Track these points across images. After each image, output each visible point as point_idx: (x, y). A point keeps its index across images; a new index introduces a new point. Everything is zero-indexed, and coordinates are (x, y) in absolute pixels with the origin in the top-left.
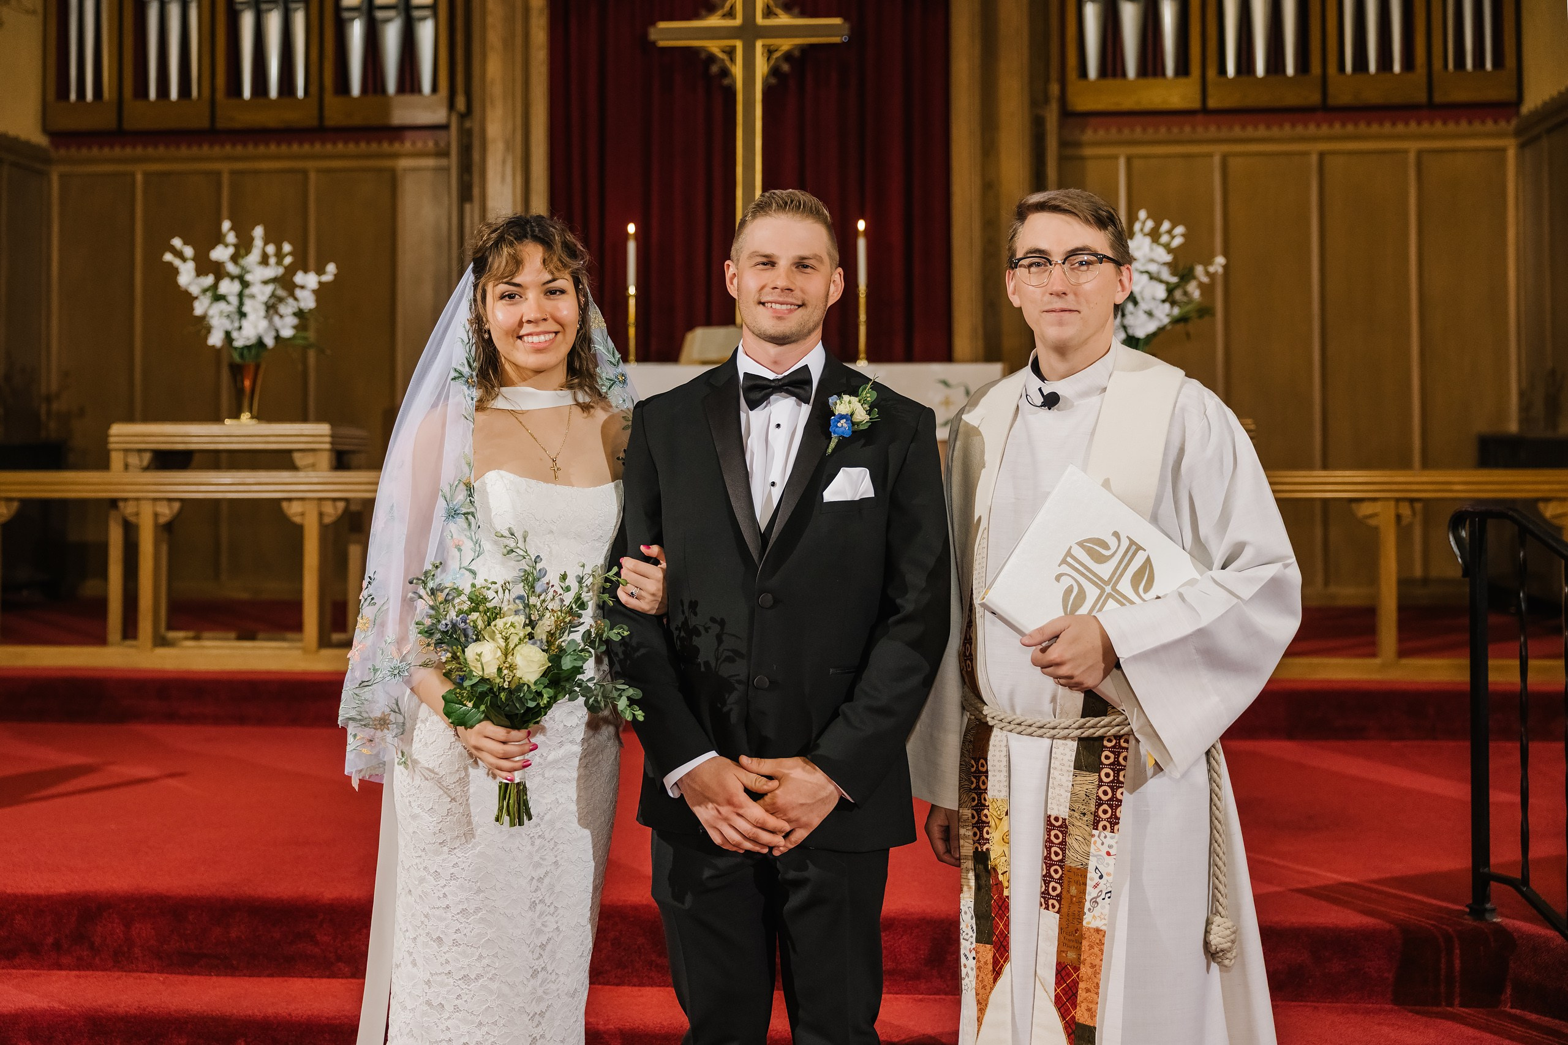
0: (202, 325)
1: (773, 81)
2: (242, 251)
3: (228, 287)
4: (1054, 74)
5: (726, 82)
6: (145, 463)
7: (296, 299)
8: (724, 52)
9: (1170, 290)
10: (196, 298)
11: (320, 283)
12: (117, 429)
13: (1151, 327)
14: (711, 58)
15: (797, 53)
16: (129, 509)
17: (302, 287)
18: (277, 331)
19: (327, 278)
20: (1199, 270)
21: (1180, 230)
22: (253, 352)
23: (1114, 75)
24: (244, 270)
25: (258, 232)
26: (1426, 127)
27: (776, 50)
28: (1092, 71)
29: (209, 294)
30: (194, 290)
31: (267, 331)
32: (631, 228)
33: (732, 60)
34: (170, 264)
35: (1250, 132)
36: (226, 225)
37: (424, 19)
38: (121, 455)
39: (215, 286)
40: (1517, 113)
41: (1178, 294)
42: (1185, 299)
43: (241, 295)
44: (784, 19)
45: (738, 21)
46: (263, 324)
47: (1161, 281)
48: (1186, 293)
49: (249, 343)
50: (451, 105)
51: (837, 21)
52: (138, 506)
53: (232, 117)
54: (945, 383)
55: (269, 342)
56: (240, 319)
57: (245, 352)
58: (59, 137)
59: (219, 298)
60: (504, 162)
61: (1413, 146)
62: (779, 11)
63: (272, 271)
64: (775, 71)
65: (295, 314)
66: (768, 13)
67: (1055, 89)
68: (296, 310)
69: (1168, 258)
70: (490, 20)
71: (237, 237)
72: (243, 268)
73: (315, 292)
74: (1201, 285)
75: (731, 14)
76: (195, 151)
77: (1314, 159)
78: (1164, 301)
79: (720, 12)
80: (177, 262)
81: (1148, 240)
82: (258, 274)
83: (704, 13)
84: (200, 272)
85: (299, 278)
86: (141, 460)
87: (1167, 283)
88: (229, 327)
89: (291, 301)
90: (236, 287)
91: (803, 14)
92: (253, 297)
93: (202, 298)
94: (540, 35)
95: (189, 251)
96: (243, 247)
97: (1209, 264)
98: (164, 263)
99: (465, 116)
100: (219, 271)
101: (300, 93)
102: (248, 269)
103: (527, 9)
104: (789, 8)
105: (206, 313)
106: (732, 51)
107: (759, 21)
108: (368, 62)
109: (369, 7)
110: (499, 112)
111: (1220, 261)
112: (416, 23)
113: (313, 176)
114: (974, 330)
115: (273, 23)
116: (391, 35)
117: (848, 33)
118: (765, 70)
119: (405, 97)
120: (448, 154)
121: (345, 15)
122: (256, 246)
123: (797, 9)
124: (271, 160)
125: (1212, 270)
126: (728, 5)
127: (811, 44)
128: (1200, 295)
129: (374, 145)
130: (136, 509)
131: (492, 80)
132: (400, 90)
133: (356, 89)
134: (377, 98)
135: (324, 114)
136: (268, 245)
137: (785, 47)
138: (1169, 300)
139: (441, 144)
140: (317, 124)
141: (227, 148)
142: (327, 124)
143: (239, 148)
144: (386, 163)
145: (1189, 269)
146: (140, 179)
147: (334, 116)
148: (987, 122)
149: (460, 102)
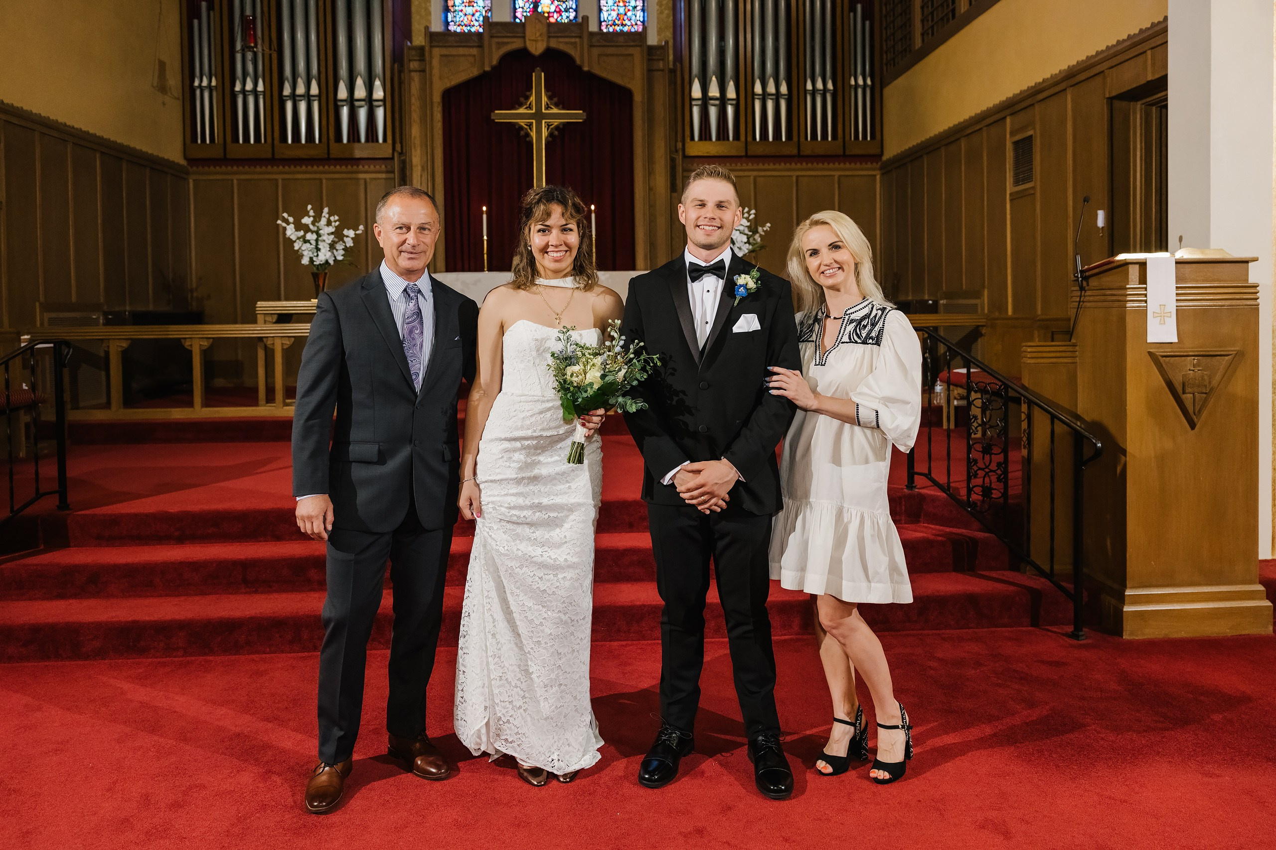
0: (298, 255)
1: (550, 139)
3: (309, 236)
4: (679, 139)
6: (274, 321)
7: (344, 242)
8: (526, 125)
9: (748, 238)
10: (295, 241)
11: (355, 234)
12: (259, 304)
14: (521, 128)
15: (561, 126)
16: (269, 342)
17: (347, 236)
18: (335, 257)
19: (357, 232)
20: (760, 229)
21: (753, 211)
22: (323, 267)
23: (706, 140)
24: (319, 229)
25: (326, 210)
26: (842, 165)
27: (551, 125)
28: (696, 138)
29: (301, 240)
30: (293, 238)
31: (330, 256)
32: (484, 208)
33: (530, 129)
34: (280, 225)
35: (766, 166)
36: (309, 207)
37: (379, 106)
38: (263, 316)
39: (304, 237)
40: (881, 160)
41: (751, 240)
42: (754, 242)
43: (317, 240)
44: (555, 111)
45: (534, 111)
46: (330, 253)
47: (745, 234)
48: (754, 239)
49: (321, 263)
50: (394, 149)
51: (581, 112)
52: (274, 341)
53: (284, 152)
55: (331, 262)
56: (317, 252)
57: (319, 267)
58: (192, 161)
59: (306, 241)
60: (421, 176)
61: (837, 174)
62: (552, 107)
63: (331, 229)
64: (551, 135)
65: (343, 249)
66: (547, 107)
67: (680, 145)
68: (344, 247)
69: (748, 224)
70: (413, 108)
71: (314, 212)
72: (318, 227)
73: (352, 238)
74: (761, 236)
75: (530, 107)
76: (266, 169)
77: (795, 178)
78: (745, 243)
79: (525, 107)
82: (326, 230)
83: (517, 106)
84: (297, 229)
85: (346, 232)
86: (272, 319)
87: (747, 235)
88: (311, 256)
89: (341, 242)
90: (315, 236)
91: (564, 109)
92: (324, 241)
93: (298, 241)
94: (438, 116)
95: (291, 219)
96: (317, 218)
97: (765, 227)
98: (278, 225)
99: (401, 154)
100: (307, 229)
101: (317, 141)
102: (320, 228)
103: (432, 103)
104: (557, 105)
105: (300, 248)
106: (531, 125)
107: (543, 111)
108: (351, 127)
109: (351, 101)
110: (419, 152)
111: (768, 225)
112: (375, 108)
113: (324, 181)
114: (646, 256)
115: (303, 107)
116: (362, 114)
117: (585, 118)
118: (546, 134)
119: (370, 144)
120: (393, 172)
121: (339, 103)
122: (324, 217)
123: (561, 106)
124: (302, 174)
125: (765, 229)
126: (528, 103)
127: (568, 122)
128: (761, 240)
129: (355, 167)
130: (272, 342)
131: (415, 137)
132: (367, 140)
133: (345, 140)
134: (356, 145)
135: (331, 152)
136: (330, 216)
137: (556, 124)
138: (748, 242)
139: (389, 167)
140: (326, 156)
141: (281, 168)
142: (332, 156)
143: (287, 167)
144: (361, 176)
145: (756, 228)
146: (235, 182)
147: (335, 153)
148: (651, 160)
149: (398, 147)
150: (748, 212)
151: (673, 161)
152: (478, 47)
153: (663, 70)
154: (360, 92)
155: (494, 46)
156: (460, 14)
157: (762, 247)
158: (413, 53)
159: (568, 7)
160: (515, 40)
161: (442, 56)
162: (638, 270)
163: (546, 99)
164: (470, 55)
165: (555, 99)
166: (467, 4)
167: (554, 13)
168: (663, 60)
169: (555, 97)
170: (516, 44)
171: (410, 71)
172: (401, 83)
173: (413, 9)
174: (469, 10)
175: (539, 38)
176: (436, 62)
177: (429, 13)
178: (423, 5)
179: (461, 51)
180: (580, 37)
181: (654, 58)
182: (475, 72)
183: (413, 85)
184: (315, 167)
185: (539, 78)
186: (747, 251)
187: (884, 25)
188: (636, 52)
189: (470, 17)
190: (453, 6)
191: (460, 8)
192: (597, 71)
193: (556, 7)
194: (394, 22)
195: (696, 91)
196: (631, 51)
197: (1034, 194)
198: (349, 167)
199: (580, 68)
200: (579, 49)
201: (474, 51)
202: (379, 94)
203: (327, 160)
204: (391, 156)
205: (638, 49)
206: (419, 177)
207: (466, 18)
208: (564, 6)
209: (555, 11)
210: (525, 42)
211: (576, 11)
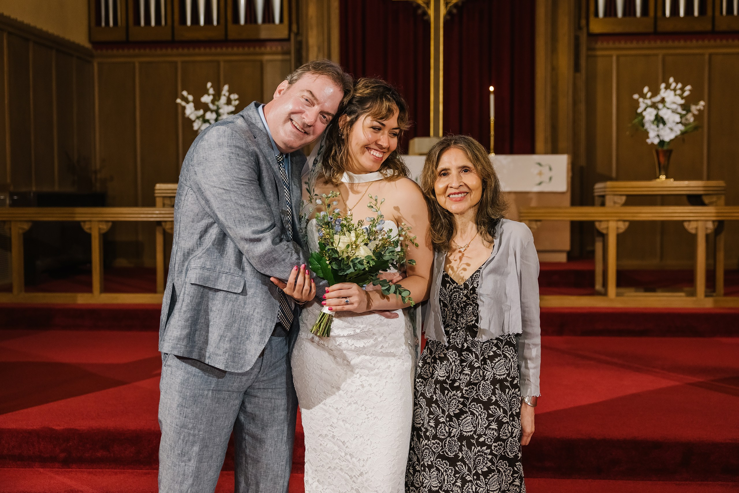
1: (448, 17)
2: (217, 98)
3: (210, 116)
5: (426, 18)
8: (424, 3)
9: (681, 118)
10: (194, 121)
12: (158, 186)
13: (672, 136)
14: (419, 6)
15: (459, 4)
16: (167, 226)
20: (694, 108)
21: (688, 87)
23: (612, 17)
24: (218, 108)
25: (226, 88)
27: (450, 3)
28: (601, 14)
29: (201, 119)
30: (193, 117)
33: (428, 7)
34: (180, 104)
35: (676, 44)
36: (209, 85)
38: (161, 199)
39: (203, 116)
41: (684, 121)
42: (687, 122)
47: (678, 113)
48: (687, 119)
50: (290, 30)
53: (182, 34)
54: (540, 164)
58: (98, 44)
59: (205, 121)
63: (231, 108)
64: (449, 13)
67: (583, 22)
69: (682, 102)
71: (214, 90)
72: (217, 106)
74: (694, 115)
76: (164, 51)
77: (707, 57)
78: (678, 123)
80: (183, 104)
81: (672, 93)
82: (225, 109)
84: (197, 108)
87: (680, 114)
90: (214, 116)
93: (197, 121)
95: (191, 98)
96: (217, 96)
97: (699, 105)
98: (177, 104)
99: (297, 34)
100: (206, 108)
101: (215, 23)
102: (220, 107)
105: (199, 128)
106: (429, 3)
108: (248, 8)
110: (315, 32)
111: (702, 103)
113: (222, 64)
114: (546, 139)
118: (445, 12)
119: (267, 26)
120: (289, 53)
122: (224, 95)
124: (200, 56)
125: (699, 108)
128: (695, 121)
129: (252, 49)
130: (170, 227)
131: (312, 17)
132: (264, 21)
133: (242, 21)
134: (253, 26)
135: (228, 33)
136: (230, 94)
138: (681, 123)
139: (285, 48)
140: (224, 38)
141: (180, 49)
142: (229, 38)
143: (186, 50)
144: (258, 58)
145: (689, 107)
146: (137, 65)
147: (233, 34)
148: (554, 38)
149: (294, 28)
150: (682, 90)
151: (577, 39)
157: (696, 128)
162: (538, 153)
184: (213, 49)
186: (679, 133)
198: (246, 48)
203: (225, 41)
204: (287, 37)
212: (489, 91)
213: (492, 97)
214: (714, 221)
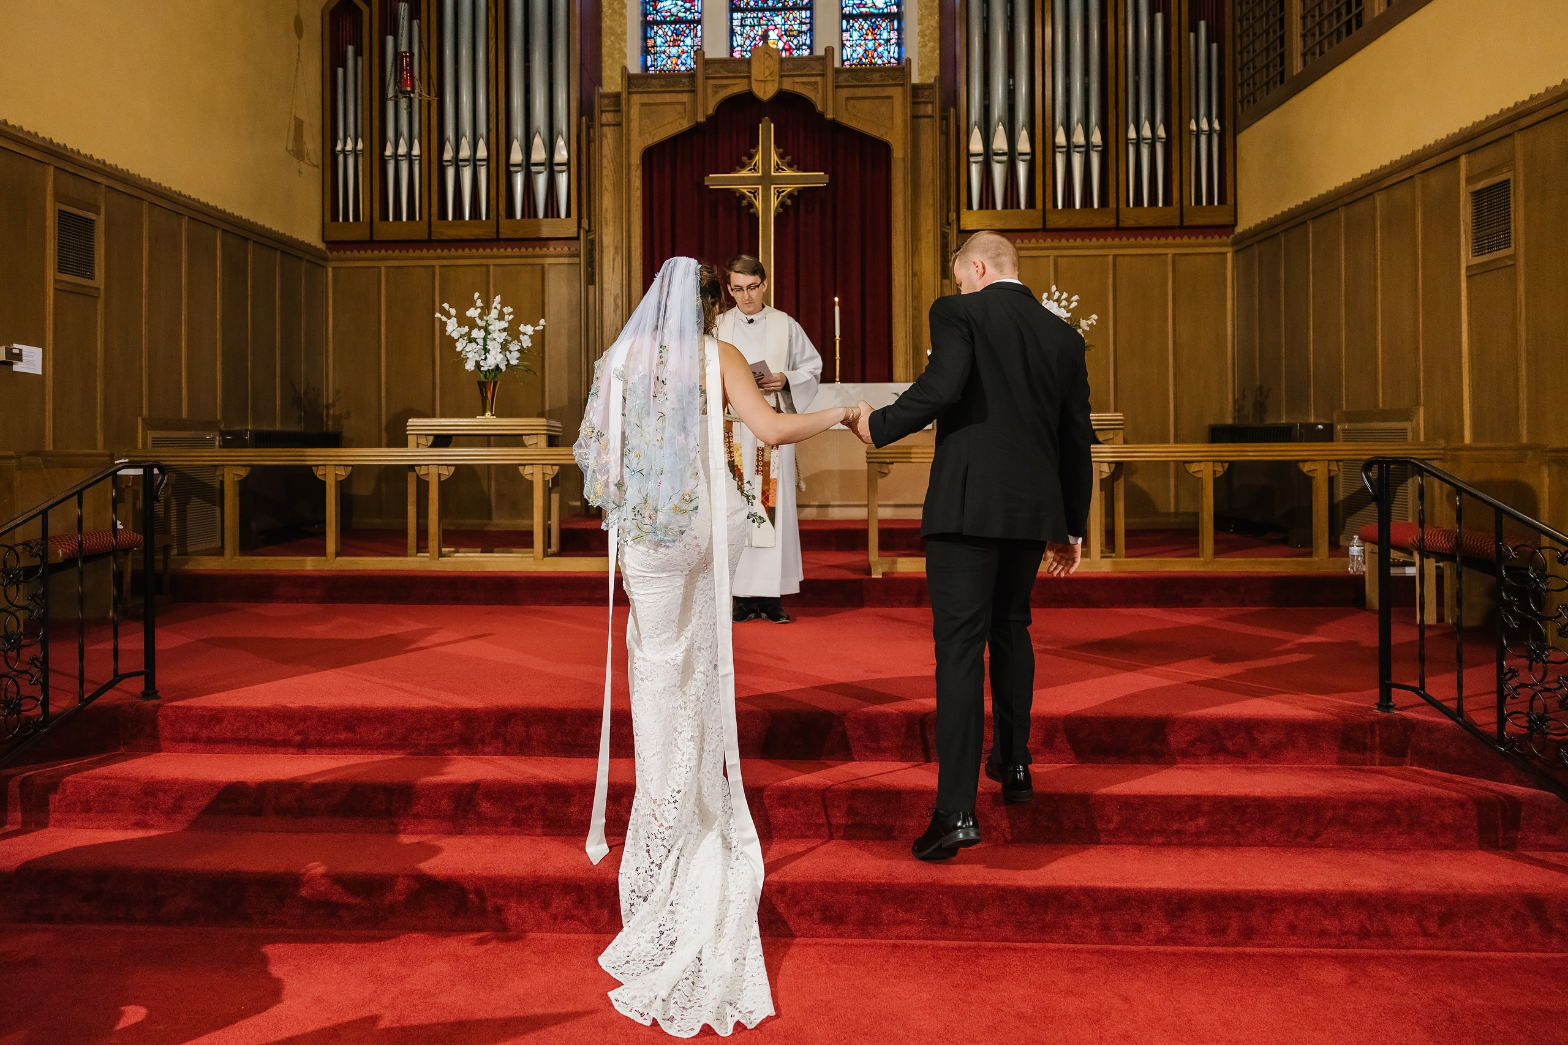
1: (781, 211)
2: (486, 311)
3: (475, 333)
4: (953, 207)
5: (752, 211)
6: (429, 443)
7: (520, 341)
8: (750, 192)
10: (457, 340)
11: (535, 330)
12: (411, 421)
14: (743, 196)
15: (795, 193)
16: (421, 471)
17: (524, 334)
18: (508, 361)
19: (537, 328)
20: (1083, 323)
21: (1075, 298)
22: (493, 374)
23: (988, 208)
24: (488, 324)
25: (497, 299)
26: (1178, 240)
27: (783, 191)
28: (975, 206)
29: (465, 338)
30: (455, 336)
31: (502, 360)
33: (755, 197)
34: (439, 319)
35: (1071, 243)
36: (476, 295)
37: (562, 172)
38: (415, 437)
39: (468, 334)
43: (485, 339)
44: (788, 172)
45: (760, 174)
46: (501, 356)
49: (491, 368)
50: (579, 226)
51: (823, 173)
52: (428, 470)
53: (443, 231)
55: (503, 367)
56: (485, 354)
57: (488, 374)
58: (333, 245)
59: (472, 340)
60: (614, 260)
61: (1171, 251)
62: (784, 168)
63: (504, 324)
64: (782, 204)
65: (518, 350)
66: (778, 168)
67: (953, 216)
68: (519, 348)
70: (605, 172)
72: (487, 321)
73: (531, 336)
75: (754, 169)
76: (418, 253)
77: (1111, 258)
79: (748, 168)
80: (445, 318)
81: (1056, 304)
82: (497, 326)
83: (738, 168)
84: (460, 324)
85: (522, 328)
86: (427, 441)
89: (516, 341)
90: (482, 334)
91: (799, 170)
92: (495, 339)
93: (460, 339)
94: (637, 182)
95: (452, 311)
97: (1089, 319)
98: (435, 319)
99: (588, 232)
100: (472, 324)
102: (490, 323)
103: (629, 165)
104: (790, 165)
105: (463, 350)
106: (756, 192)
107: (773, 174)
108: (526, 198)
109: (527, 164)
110: (611, 229)
111: (1094, 317)
112: (556, 174)
113: (492, 268)
114: (907, 363)
115: (467, 174)
116: (541, 182)
117: (828, 181)
118: (776, 204)
119: (549, 220)
120: (578, 256)
121: (512, 169)
122: (495, 307)
123: (796, 166)
124: (466, 258)
125: (1090, 322)
126: (753, 164)
127: (804, 187)
129: (530, 250)
130: (426, 472)
131: (606, 209)
132: (546, 216)
133: (519, 216)
134: (532, 220)
135: (500, 230)
136: (502, 307)
137: (789, 190)
139: (573, 249)
140: (495, 236)
141: (439, 251)
142: (502, 236)
143: (446, 251)
144: (538, 261)
145: (1079, 322)
146: (383, 269)
147: (506, 231)
148: (914, 236)
149: (585, 223)
150: (1068, 300)
151: (944, 236)
152: (689, 91)
153: (931, 117)
154: (539, 154)
155: (710, 90)
156: (663, 56)
158: (606, 101)
159: (801, 43)
160: (738, 81)
161: (642, 104)
162: (897, 382)
163: (776, 158)
164: (678, 103)
165: (789, 158)
166: (671, 44)
167: (782, 50)
168: (932, 103)
169: (788, 155)
170: (738, 87)
171: (602, 125)
172: (589, 141)
173: (605, 51)
174: (674, 51)
175: (769, 78)
176: (635, 112)
177: (624, 56)
178: (617, 46)
179: (668, 98)
180: (823, 75)
181: (920, 100)
182: (685, 125)
183: (605, 141)
184: (481, 250)
185: (767, 131)
187: (1238, 48)
188: (897, 93)
189: (674, 60)
190: (653, 47)
191: (663, 48)
192: (845, 120)
193: (785, 43)
194: (581, 65)
195: (976, 145)
196: (888, 92)
197: (1513, 265)
198: (523, 249)
199: (821, 116)
200: (820, 90)
201: (685, 98)
202: (561, 154)
203: (497, 241)
204: (576, 236)
205: (899, 89)
206: (611, 262)
207: (669, 61)
208: (795, 42)
209: (784, 49)
210: (750, 83)
211: (810, 47)
212: (835, 302)
213: (837, 309)
214: (1109, 463)
